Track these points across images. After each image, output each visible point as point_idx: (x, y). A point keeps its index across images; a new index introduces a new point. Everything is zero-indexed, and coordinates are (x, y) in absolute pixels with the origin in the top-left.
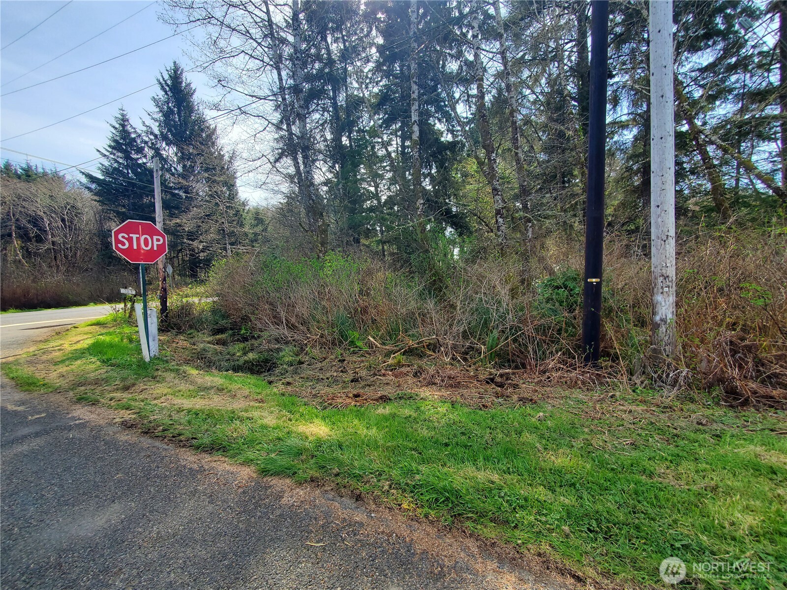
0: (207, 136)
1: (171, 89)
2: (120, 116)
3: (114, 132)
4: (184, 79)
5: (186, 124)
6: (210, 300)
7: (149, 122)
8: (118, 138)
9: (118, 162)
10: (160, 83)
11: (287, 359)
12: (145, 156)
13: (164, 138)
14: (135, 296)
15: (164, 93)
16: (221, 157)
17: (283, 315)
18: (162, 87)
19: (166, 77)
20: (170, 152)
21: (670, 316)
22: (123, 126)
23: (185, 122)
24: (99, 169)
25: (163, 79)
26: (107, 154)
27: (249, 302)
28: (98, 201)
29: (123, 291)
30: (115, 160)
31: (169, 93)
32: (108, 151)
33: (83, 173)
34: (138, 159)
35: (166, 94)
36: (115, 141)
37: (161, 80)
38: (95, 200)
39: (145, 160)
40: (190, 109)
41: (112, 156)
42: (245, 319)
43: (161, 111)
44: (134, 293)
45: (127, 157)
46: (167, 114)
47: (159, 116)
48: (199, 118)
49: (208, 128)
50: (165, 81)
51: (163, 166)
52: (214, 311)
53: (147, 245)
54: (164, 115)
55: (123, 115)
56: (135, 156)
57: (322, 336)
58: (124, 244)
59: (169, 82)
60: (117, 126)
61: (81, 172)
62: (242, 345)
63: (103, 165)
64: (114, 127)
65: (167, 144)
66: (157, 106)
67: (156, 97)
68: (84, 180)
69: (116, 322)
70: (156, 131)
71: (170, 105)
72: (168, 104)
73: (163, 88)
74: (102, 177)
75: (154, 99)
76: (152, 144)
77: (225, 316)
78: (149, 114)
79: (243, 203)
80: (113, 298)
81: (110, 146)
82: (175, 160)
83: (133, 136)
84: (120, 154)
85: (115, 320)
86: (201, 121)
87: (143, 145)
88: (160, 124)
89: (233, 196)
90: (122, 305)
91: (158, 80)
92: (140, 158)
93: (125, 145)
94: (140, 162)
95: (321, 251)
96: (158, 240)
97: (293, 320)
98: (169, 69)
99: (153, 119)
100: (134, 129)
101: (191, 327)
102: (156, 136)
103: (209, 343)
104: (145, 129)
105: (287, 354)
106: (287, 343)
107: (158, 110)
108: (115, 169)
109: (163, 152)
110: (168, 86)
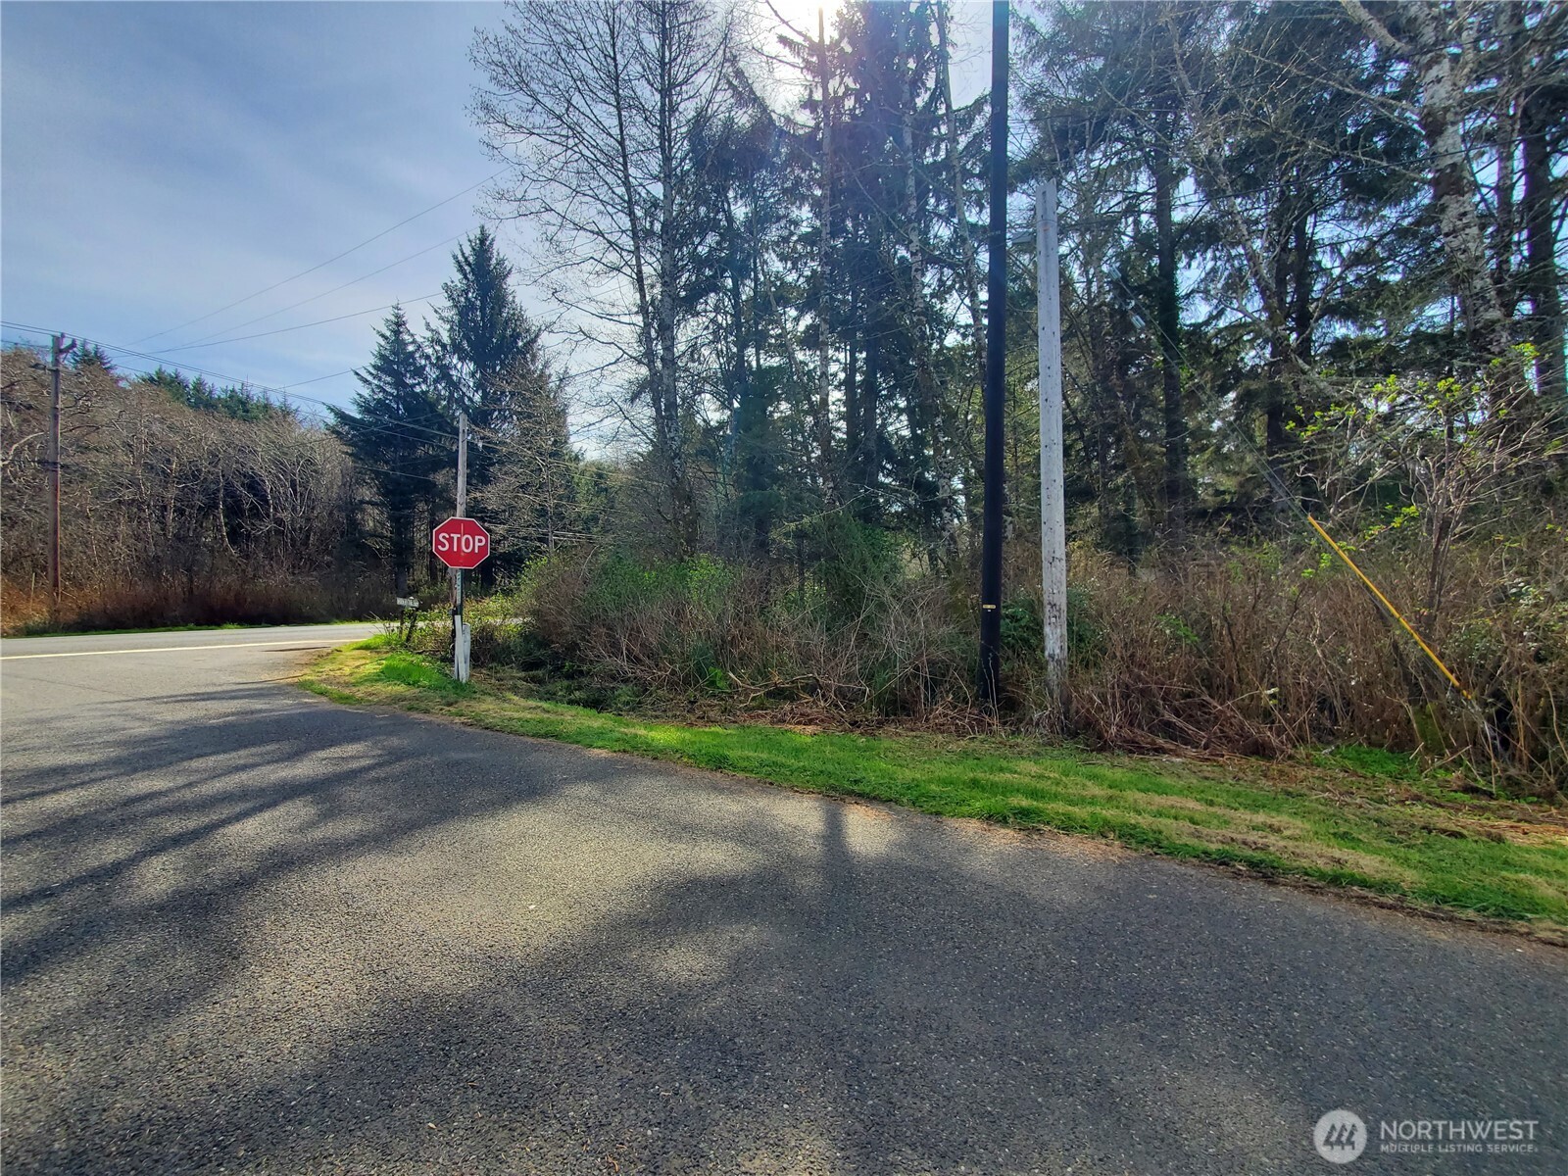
0: (525, 345)
1: (472, 270)
2: (393, 318)
3: (383, 343)
4: (495, 254)
5: (493, 326)
6: (519, 621)
7: (436, 323)
8: (387, 353)
9: (384, 391)
10: (458, 262)
11: (623, 699)
12: (425, 381)
13: (457, 348)
14: (417, 609)
15: (461, 277)
16: (543, 377)
17: (624, 642)
18: (461, 266)
19: (468, 251)
20: (464, 370)
21: (1058, 651)
22: (397, 333)
23: (491, 324)
24: (355, 402)
25: (463, 254)
26: (370, 378)
27: (578, 624)
28: (350, 455)
29: (400, 601)
30: (378, 387)
31: (470, 276)
32: (371, 374)
33: (332, 410)
34: (414, 385)
35: (466, 277)
36: (382, 357)
37: (460, 258)
38: (347, 453)
39: (424, 387)
40: (500, 300)
41: (376, 382)
42: (573, 647)
43: (456, 306)
44: (416, 604)
45: (399, 383)
46: (464, 311)
47: (451, 314)
48: (514, 314)
49: (528, 331)
50: (466, 259)
51: (451, 394)
52: (526, 637)
53: (467, 547)
54: (459, 314)
55: (397, 316)
56: (410, 381)
57: (673, 673)
58: (444, 546)
59: (471, 259)
60: (388, 334)
61: (329, 408)
62: (566, 683)
63: (361, 396)
64: (383, 336)
65: (459, 359)
66: (450, 297)
67: (449, 284)
68: (331, 419)
69: (391, 646)
70: (446, 338)
71: (470, 295)
72: (467, 294)
73: (461, 269)
74: (358, 416)
75: (446, 288)
76: (438, 358)
77: (544, 644)
78: (436, 311)
79: (577, 457)
80: (389, 613)
81: (374, 366)
82: (471, 384)
83: (411, 348)
84: (389, 379)
85: (389, 643)
86: (518, 318)
87: (423, 362)
88: (452, 327)
89: (561, 441)
90: (396, 624)
91: (455, 257)
92: (419, 384)
93: (397, 363)
94: (418, 389)
95: (686, 552)
96: (480, 541)
97: (636, 650)
98: (472, 238)
99: (442, 318)
100: (412, 335)
101: (493, 659)
102: (444, 346)
103: (520, 679)
104: (429, 334)
105: (624, 692)
106: (626, 681)
107: (450, 303)
108: (379, 401)
109: (453, 372)
110: (469, 265)
